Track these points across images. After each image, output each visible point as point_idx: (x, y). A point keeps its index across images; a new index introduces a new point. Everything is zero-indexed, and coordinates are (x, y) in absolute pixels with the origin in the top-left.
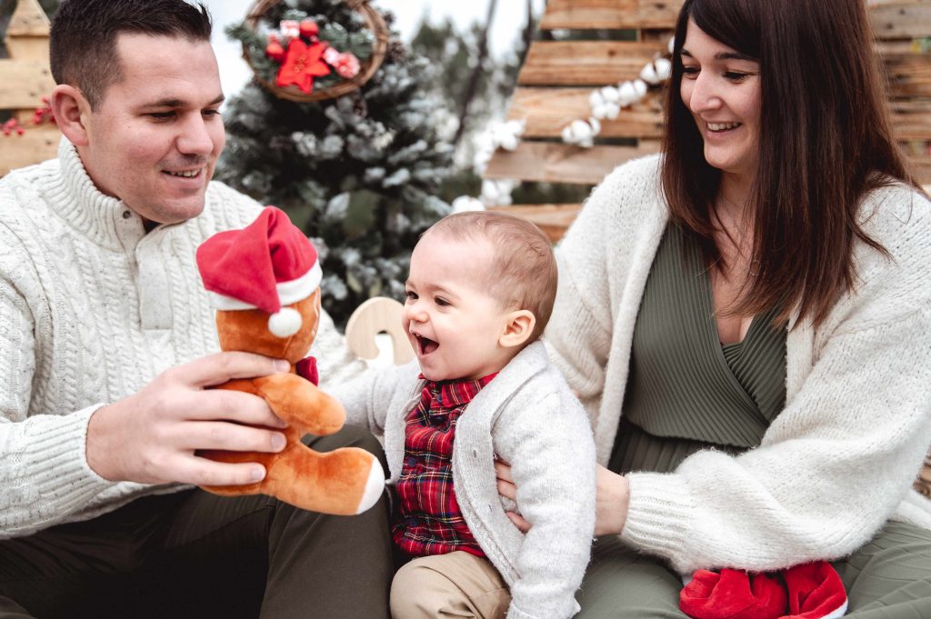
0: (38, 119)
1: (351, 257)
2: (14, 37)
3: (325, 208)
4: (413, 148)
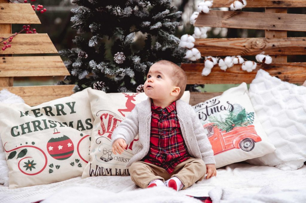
1: (137, 60)
4: (163, 13)
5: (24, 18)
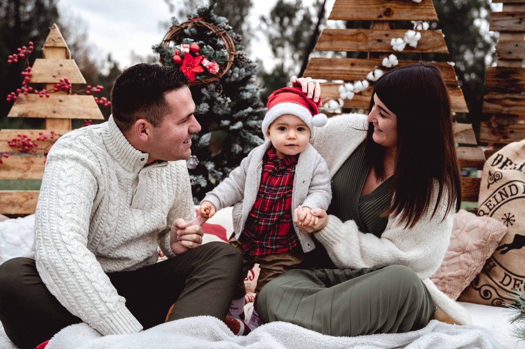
0: (56, 89)
1: (210, 166)
2: (47, 47)
3: (199, 139)
4: (246, 111)
5: (84, 113)
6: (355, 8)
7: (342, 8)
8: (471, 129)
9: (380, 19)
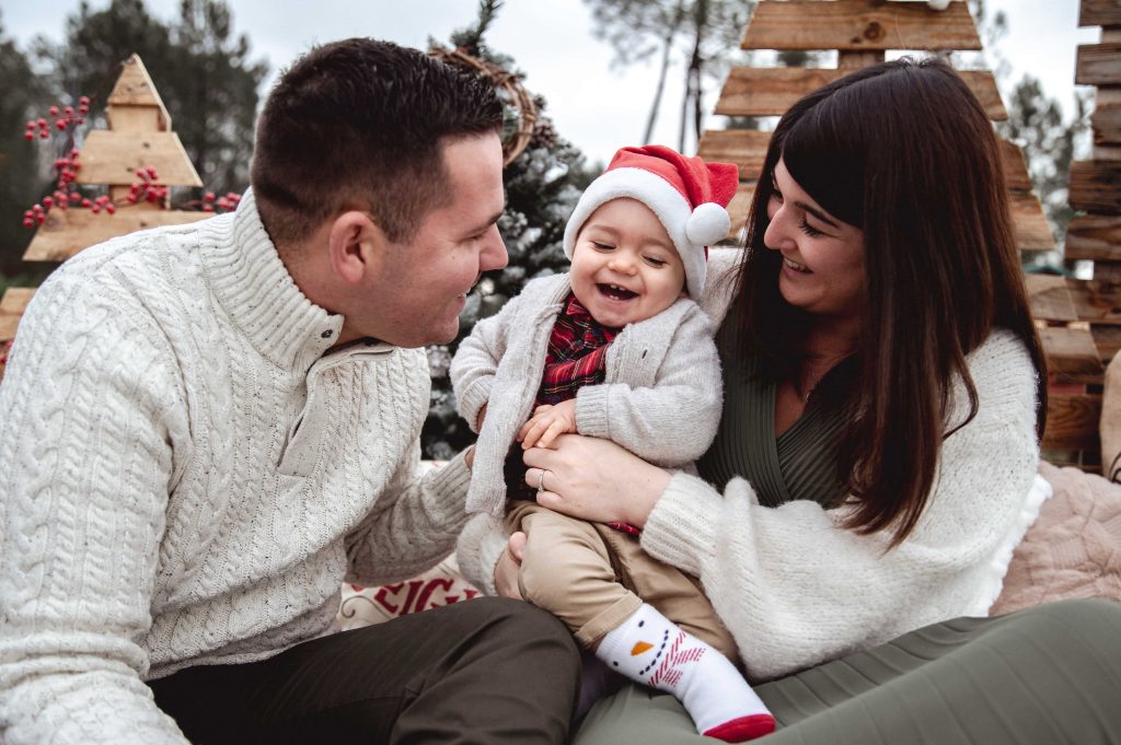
0: (132, 197)
2: (116, 106)
6: (799, 23)
7: (770, 22)
8: (1063, 288)
9: (857, 46)
